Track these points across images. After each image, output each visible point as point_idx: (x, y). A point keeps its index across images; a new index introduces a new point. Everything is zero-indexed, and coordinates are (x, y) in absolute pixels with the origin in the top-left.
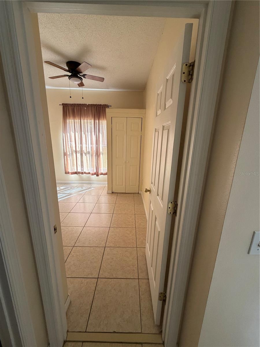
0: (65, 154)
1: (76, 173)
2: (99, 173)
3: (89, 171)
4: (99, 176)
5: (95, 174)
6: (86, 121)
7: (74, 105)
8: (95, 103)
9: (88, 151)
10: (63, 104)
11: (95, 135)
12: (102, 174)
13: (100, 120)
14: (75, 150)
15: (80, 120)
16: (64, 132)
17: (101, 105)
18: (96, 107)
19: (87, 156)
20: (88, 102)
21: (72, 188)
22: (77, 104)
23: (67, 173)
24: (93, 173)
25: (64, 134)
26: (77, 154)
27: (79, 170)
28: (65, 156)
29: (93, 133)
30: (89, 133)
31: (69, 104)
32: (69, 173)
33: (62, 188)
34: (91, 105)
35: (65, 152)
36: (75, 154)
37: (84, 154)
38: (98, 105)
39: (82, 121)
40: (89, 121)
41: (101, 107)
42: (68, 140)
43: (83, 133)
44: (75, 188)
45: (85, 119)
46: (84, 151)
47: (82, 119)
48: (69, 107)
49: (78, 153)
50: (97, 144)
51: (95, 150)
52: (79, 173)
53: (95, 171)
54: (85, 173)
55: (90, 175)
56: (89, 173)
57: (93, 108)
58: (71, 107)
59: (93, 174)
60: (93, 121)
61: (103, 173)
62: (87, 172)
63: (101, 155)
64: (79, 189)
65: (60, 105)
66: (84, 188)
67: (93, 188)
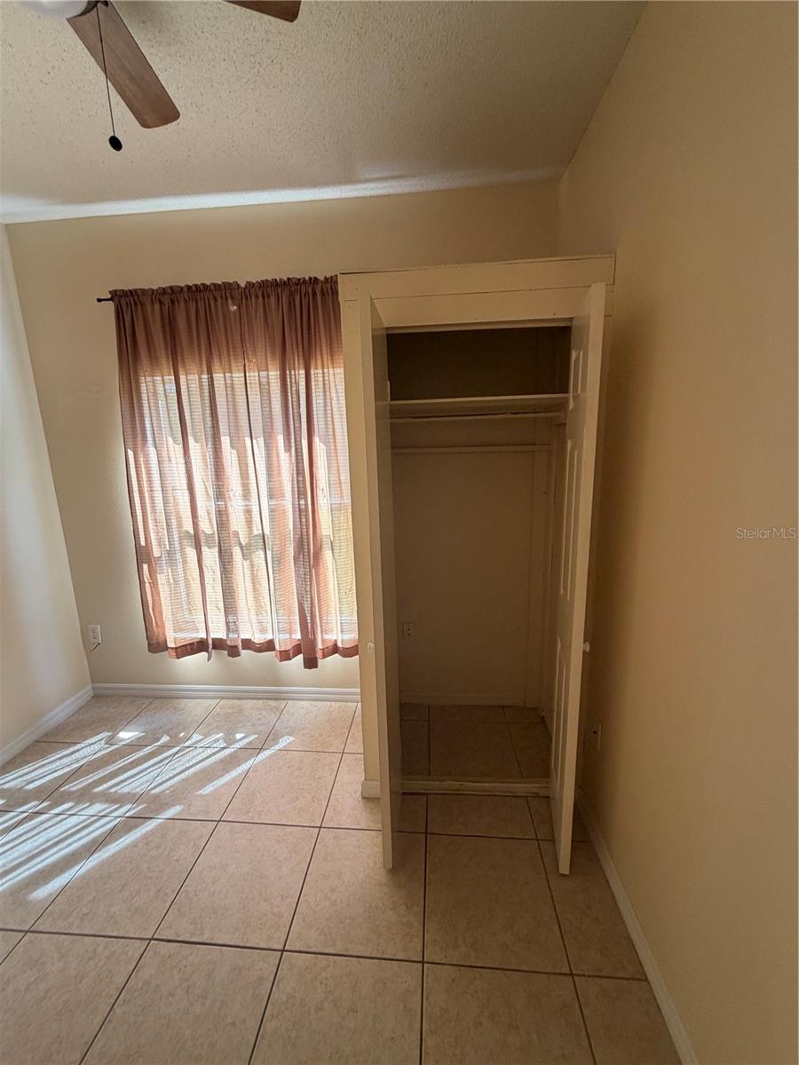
0: (143, 555)
1: (200, 646)
2: (320, 646)
3: (270, 637)
4: (320, 662)
5: (297, 650)
6: (238, 376)
7: (170, 296)
8: (282, 275)
9: (257, 531)
10: (116, 296)
11: (288, 449)
12: (335, 649)
13: (312, 366)
14: (192, 532)
15: (205, 376)
16: (130, 443)
17: (316, 279)
18: (291, 294)
19: (252, 565)
20: (246, 273)
21: (176, 737)
22: (189, 287)
23: (157, 646)
24: (289, 647)
25: (130, 453)
26: (205, 549)
27: (218, 632)
28: (145, 567)
29: (280, 438)
30: (260, 442)
31: (142, 290)
32: (166, 648)
33: (126, 735)
34: (264, 285)
35: (143, 543)
36: (191, 553)
37: (237, 552)
38: (299, 282)
39: (218, 377)
40: (253, 375)
41: (314, 294)
42: (150, 482)
43: (225, 441)
44: (196, 737)
45: (233, 365)
46: (236, 534)
47: (216, 366)
48: (149, 307)
49: (209, 547)
50: (300, 493)
51: (291, 527)
52: (219, 644)
53: (298, 636)
54: (248, 644)
55: (273, 652)
56: (269, 646)
57: (273, 299)
58: (157, 306)
59: (285, 656)
60: (274, 374)
61: (339, 645)
62: (259, 638)
63: (327, 555)
64: (209, 751)
65: (99, 300)
66: (242, 738)
67: (284, 742)
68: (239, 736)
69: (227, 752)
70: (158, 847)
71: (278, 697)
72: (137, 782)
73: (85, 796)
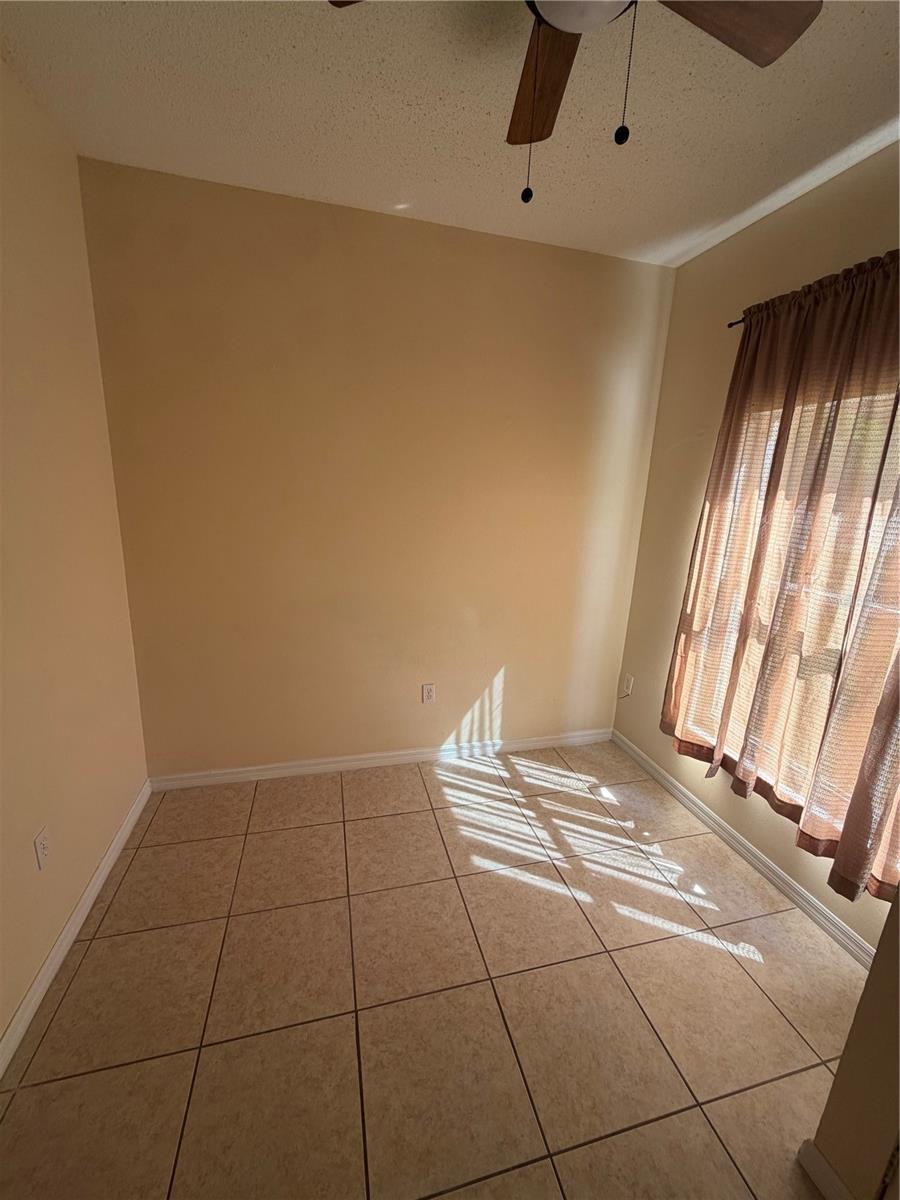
0: (685, 622)
1: (704, 753)
2: (874, 872)
5: (831, 848)
6: (885, 399)
9: (833, 645)
10: (750, 314)
14: (741, 610)
15: (828, 405)
16: (711, 495)
21: (640, 832)
23: (668, 727)
24: (819, 835)
25: (708, 505)
26: (754, 642)
27: (736, 751)
28: (683, 636)
32: (673, 735)
33: (607, 795)
35: (689, 611)
42: (716, 543)
43: (829, 500)
44: (656, 849)
47: (854, 386)
48: (783, 318)
52: (730, 766)
54: (764, 789)
55: (795, 825)
56: (793, 812)
58: (794, 314)
59: (807, 843)
62: (783, 792)
64: (656, 875)
65: (730, 325)
66: (698, 895)
67: (745, 951)
68: (698, 889)
69: (672, 893)
70: (551, 913)
71: (784, 890)
72: (582, 842)
73: (545, 817)
